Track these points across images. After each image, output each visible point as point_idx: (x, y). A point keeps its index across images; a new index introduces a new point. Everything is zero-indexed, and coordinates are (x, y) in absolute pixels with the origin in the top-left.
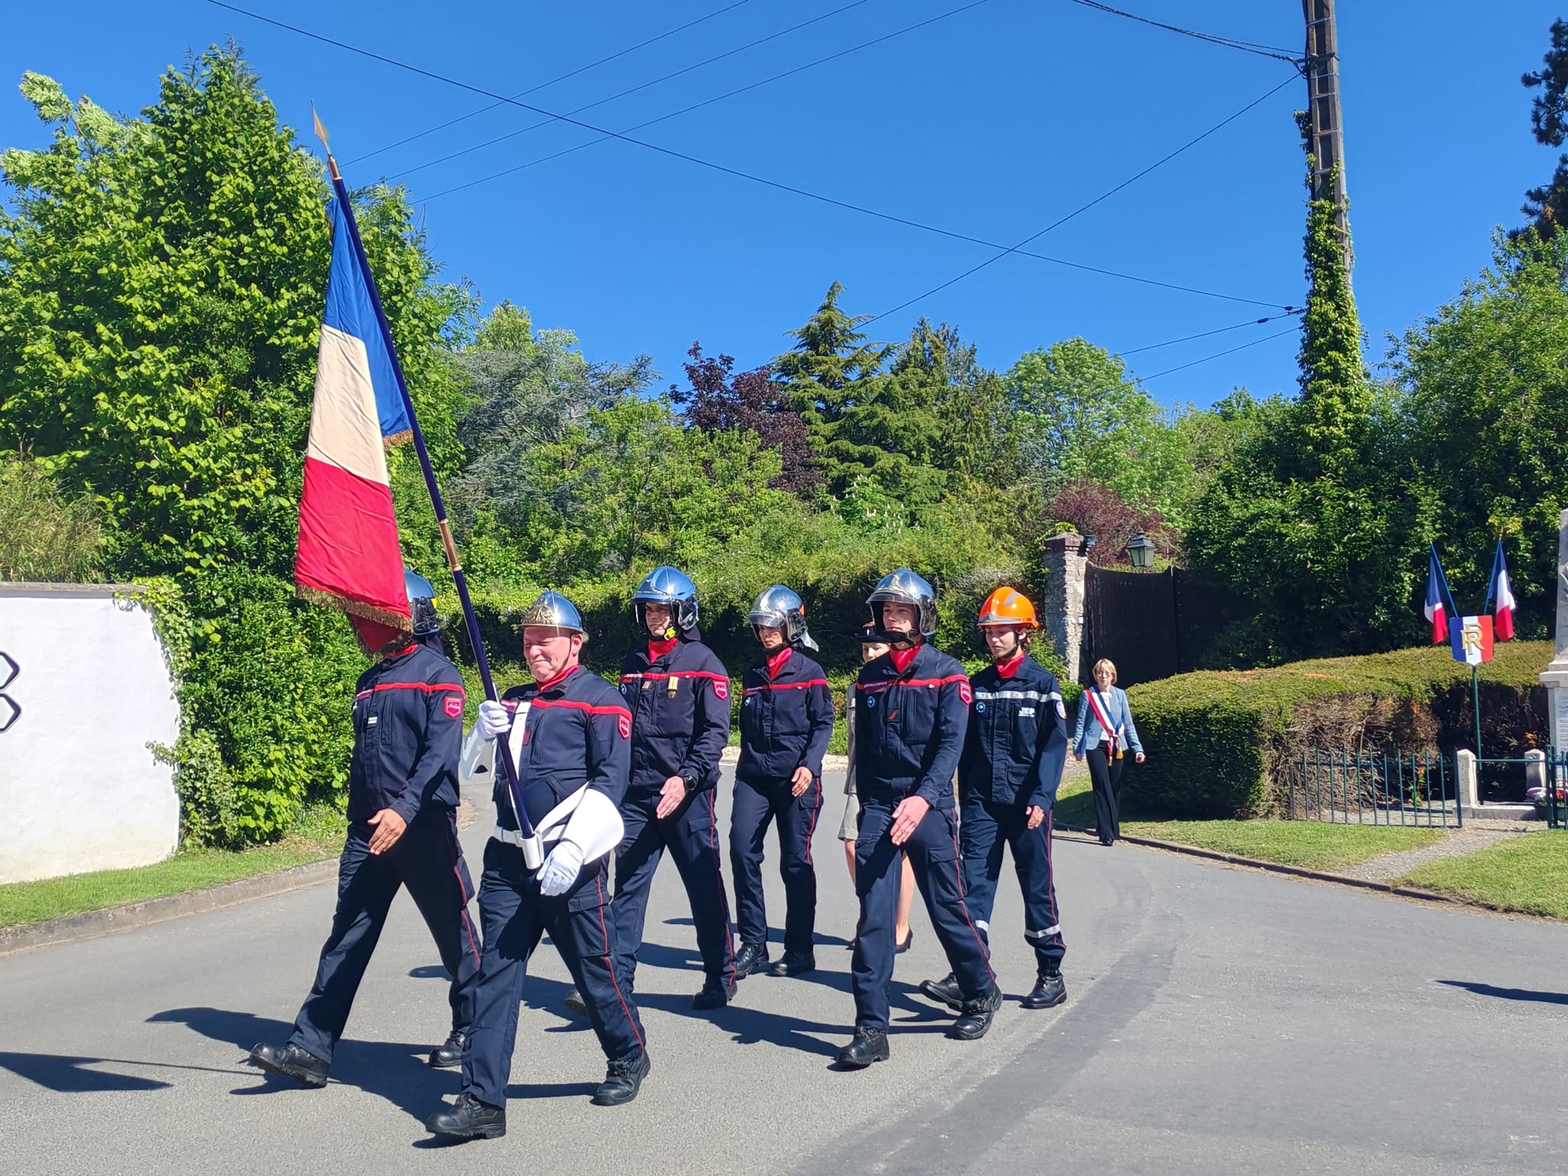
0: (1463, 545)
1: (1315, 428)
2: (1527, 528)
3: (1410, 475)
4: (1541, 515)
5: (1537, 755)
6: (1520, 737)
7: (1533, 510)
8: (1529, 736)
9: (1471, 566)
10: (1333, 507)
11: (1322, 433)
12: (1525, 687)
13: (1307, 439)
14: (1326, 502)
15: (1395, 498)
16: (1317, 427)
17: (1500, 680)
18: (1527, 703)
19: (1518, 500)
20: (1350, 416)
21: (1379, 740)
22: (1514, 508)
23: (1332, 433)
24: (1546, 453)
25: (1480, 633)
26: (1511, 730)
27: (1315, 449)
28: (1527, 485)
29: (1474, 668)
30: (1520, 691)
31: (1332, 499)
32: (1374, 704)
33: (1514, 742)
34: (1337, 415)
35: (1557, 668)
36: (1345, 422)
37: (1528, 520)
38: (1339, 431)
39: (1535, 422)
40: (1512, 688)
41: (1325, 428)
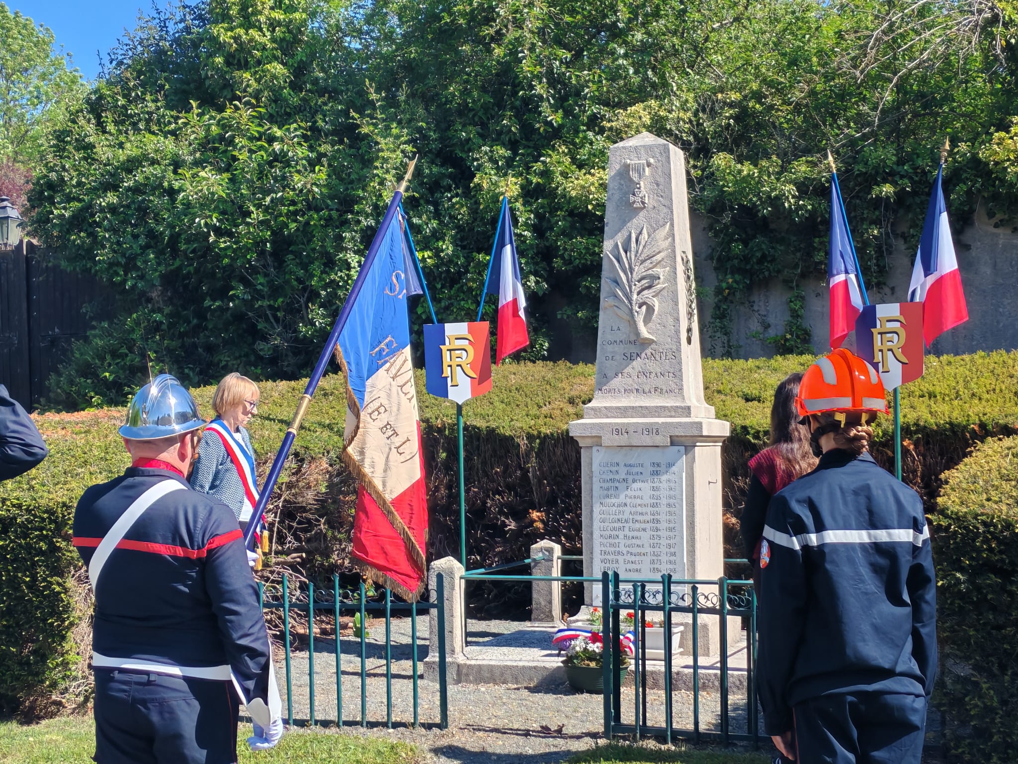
0: (437, 215)
1: (227, 30)
2: (529, 193)
3: (363, 105)
4: (546, 174)
5: (550, 551)
6: (519, 515)
7: (538, 166)
8: (535, 515)
9: (447, 247)
10: (251, 151)
11: (236, 39)
12: (530, 437)
13: (217, 46)
14: (240, 141)
15: (341, 142)
16: (231, 29)
17: (493, 425)
18: (533, 463)
19: (515, 153)
20: (278, 15)
21: (305, 531)
22: (509, 163)
23: (252, 40)
24: (554, 80)
25: (471, 350)
26: (506, 505)
27: (228, 63)
28: (527, 130)
29: (459, 408)
30: (523, 443)
31: (252, 139)
32: (299, 471)
33: (512, 525)
34: (261, 13)
35: (597, 412)
36: (273, 25)
37: (530, 182)
38: (264, 38)
39: (541, 33)
40: (511, 438)
41: (241, 31)
